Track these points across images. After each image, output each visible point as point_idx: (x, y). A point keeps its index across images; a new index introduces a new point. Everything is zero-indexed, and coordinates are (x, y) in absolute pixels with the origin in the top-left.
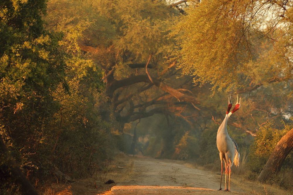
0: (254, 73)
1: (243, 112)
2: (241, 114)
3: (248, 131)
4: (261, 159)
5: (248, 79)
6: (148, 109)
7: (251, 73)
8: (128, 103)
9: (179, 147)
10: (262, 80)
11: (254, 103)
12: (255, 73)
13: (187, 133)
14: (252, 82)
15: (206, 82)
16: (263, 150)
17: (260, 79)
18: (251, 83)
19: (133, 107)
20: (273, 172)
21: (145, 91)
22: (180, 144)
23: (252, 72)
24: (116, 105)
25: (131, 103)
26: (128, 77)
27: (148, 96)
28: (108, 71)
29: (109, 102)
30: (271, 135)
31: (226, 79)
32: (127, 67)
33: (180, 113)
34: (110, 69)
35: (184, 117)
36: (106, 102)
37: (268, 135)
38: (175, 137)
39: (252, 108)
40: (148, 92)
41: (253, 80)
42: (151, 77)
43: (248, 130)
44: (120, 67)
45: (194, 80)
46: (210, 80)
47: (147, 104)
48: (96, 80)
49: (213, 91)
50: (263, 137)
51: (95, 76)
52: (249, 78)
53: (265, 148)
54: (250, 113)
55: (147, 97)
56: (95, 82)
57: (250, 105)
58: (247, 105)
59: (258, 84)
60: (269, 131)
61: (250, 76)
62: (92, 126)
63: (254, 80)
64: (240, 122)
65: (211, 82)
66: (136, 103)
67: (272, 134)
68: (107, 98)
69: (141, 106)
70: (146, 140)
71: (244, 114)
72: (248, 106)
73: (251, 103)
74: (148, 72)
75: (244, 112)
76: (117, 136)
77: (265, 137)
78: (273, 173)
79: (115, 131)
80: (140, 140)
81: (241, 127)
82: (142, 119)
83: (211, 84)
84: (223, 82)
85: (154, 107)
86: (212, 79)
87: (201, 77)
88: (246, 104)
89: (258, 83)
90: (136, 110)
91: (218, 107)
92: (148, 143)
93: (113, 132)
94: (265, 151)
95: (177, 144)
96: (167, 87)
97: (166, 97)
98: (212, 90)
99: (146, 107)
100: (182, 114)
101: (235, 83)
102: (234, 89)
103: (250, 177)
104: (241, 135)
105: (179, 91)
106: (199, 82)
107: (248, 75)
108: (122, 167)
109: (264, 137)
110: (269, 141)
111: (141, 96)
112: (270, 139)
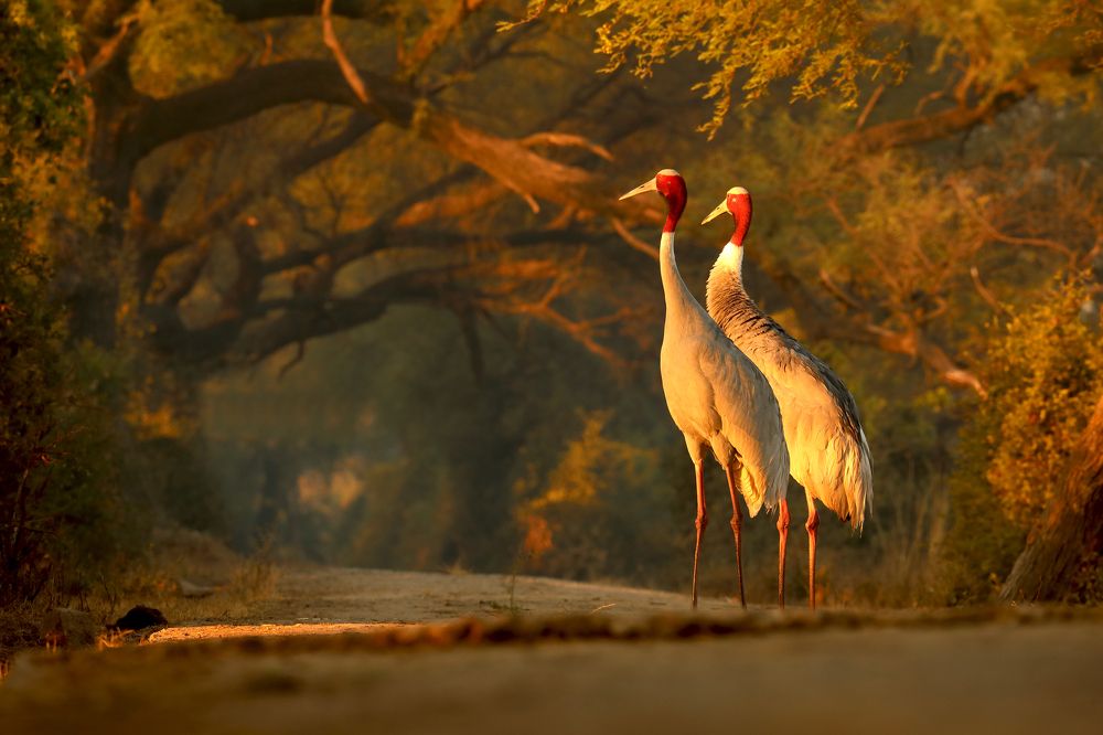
0: (979, 20)
1: (926, 261)
2: (913, 272)
3: (957, 375)
4: (1025, 505)
5: (948, 59)
6: (350, 280)
7: (963, 22)
8: (225, 246)
9: (552, 512)
10: (1029, 59)
11: (984, 200)
12: (989, 19)
13: (594, 426)
14: (972, 73)
15: (672, 44)
16: (1037, 451)
17: (1021, 54)
18: (967, 81)
19: (254, 268)
20: (1085, 559)
21: (323, 169)
22: (555, 495)
23: (968, 14)
24: (151, 259)
25: (245, 244)
26: (216, 73)
27: (343, 197)
28: (97, 40)
29: (109, 229)
30: (1079, 362)
31: (790, 26)
32: (211, 15)
33: (547, 299)
34: (109, 31)
35: (573, 328)
36: (92, 233)
37: (1063, 361)
38: (523, 450)
39: (975, 235)
40: (345, 174)
41: (977, 63)
42: (361, 73)
43: (962, 366)
44: (166, 14)
45: (604, 38)
46: (700, 35)
47: (342, 249)
48: (28, 79)
49: (718, 96)
50: (1032, 375)
51: (24, 52)
52: (953, 50)
53: (1049, 441)
54: (966, 260)
55: (338, 203)
56: (27, 90)
57: (962, 211)
58: (947, 213)
59: (1008, 86)
60: (1067, 339)
61: (959, 36)
62: (18, 333)
63: (983, 62)
64: (905, 319)
65: (705, 49)
66: (273, 245)
67: (1087, 357)
68: (93, 207)
69: (306, 258)
70: (346, 488)
71: (931, 267)
72: (954, 224)
73: (969, 204)
74: (341, 38)
75: (932, 257)
76: (164, 443)
77: (1048, 374)
78: (1085, 564)
79: (153, 408)
80: (307, 489)
81: (913, 351)
82: (314, 345)
83: (703, 61)
84: (774, 45)
85: (383, 264)
86: (706, 27)
87: (645, 15)
88: (942, 208)
89: (1008, 78)
90: (278, 285)
91: (770, 234)
92: (357, 508)
93: (140, 419)
94: (1046, 459)
95: (535, 493)
96: (455, 125)
97: (457, 201)
98: (712, 92)
99: (336, 266)
100: (559, 304)
101: (842, 49)
102: (843, 82)
103: (958, 597)
104: (918, 401)
105: (533, 148)
106: (632, 50)
107: (948, 37)
108: (207, 589)
109: (1038, 374)
110: (1071, 395)
111: (305, 201)
112: (1073, 387)
